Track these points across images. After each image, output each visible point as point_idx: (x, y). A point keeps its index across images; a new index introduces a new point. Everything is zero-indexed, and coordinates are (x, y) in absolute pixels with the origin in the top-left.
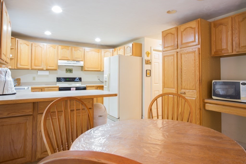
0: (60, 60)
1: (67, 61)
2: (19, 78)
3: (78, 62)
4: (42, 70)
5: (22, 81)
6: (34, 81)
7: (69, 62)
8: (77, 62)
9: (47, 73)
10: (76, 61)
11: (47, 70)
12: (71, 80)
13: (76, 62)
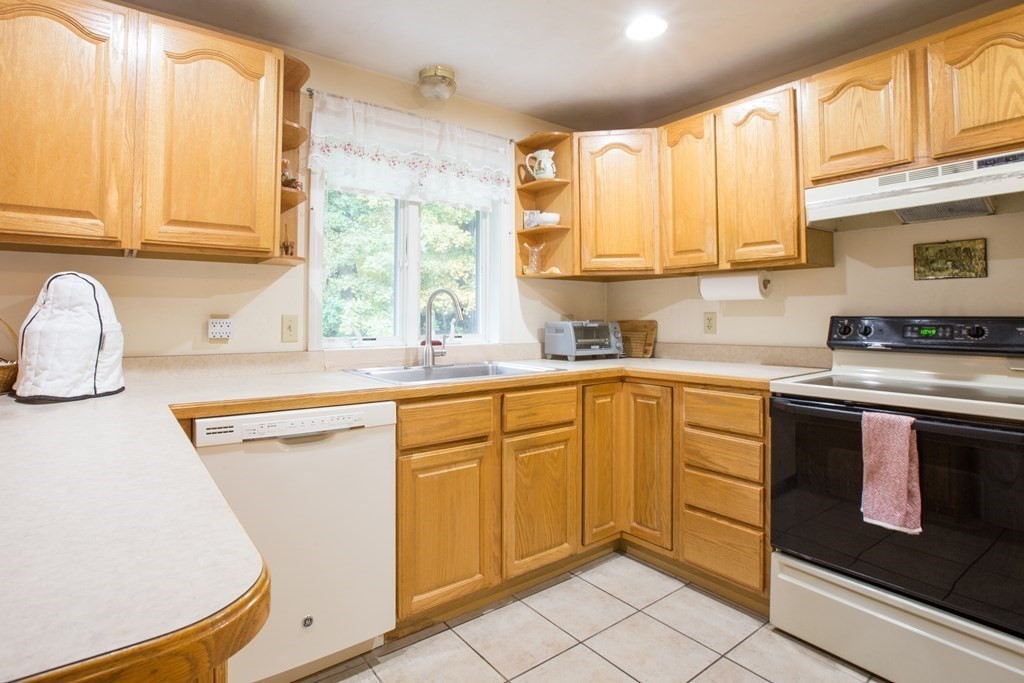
0: (817, 182)
1: (882, 183)
2: (651, 321)
3: (1007, 160)
4: (712, 271)
5: (664, 334)
6: (710, 338)
7: (902, 179)
8: (994, 162)
9: (747, 287)
10: (975, 161)
11: (741, 268)
12: (957, 340)
13: (982, 164)
